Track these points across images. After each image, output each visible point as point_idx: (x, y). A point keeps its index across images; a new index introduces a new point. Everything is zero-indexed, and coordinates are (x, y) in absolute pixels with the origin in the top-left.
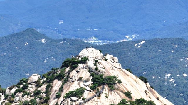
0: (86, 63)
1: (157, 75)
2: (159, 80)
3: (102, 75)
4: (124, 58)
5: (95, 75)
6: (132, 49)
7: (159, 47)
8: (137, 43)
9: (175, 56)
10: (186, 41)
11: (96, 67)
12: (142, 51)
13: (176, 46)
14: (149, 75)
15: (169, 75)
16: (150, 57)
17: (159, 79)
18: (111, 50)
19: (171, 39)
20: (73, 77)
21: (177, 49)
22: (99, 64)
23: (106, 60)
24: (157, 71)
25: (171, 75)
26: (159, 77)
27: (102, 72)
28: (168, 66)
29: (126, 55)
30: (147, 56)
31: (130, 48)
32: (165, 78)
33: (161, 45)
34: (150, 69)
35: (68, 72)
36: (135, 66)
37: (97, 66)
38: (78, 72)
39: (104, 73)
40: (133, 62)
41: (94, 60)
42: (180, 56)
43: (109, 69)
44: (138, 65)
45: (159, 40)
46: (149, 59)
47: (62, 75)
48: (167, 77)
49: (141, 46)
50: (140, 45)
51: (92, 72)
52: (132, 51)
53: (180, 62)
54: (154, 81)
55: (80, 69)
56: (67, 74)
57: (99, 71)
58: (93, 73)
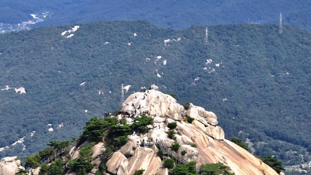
0: (147, 132)
1: (106, 88)
2: (109, 97)
3: (193, 164)
4: (44, 58)
5: (174, 164)
6: (57, 40)
7: (104, 36)
8: (66, 29)
9: (137, 54)
10: (152, 26)
11: (173, 141)
12: (74, 43)
13: (135, 35)
14: (91, 87)
15: (127, 88)
16: (90, 54)
17: (109, 94)
18: (20, 43)
19: (125, 22)
20: (117, 170)
21: (137, 40)
22: (179, 134)
23: (190, 120)
24: (106, 81)
25: (130, 87)
26: (110, 92)
27: (190, 156)
28: (124, 71)
29: (48, 53)
30: (84, 53)
31: (53, 40)
32: (121, 94)
33: (108, 34)
34: (92, 77)
35: (100, 155)
36: (64, 71)
37: (175, 139)
38: (128, 156)
39: (195, 157)
40: (60, 64)
41: (165, 122)
42: (145, 53)
43: (203, 145)
44: (70, 70)
45: (105, 25)
46: (89, 59)
47: (85, 164)
48: (125, 90)
49: (73, 35)
50: (71, 33)
51: (166, 155)
52: (56, 45)
53: (145, 63)
54: (100, 99)
55: (134, 149)
56: (98, 162)
57: (183, 153)
58: (169, 158)
